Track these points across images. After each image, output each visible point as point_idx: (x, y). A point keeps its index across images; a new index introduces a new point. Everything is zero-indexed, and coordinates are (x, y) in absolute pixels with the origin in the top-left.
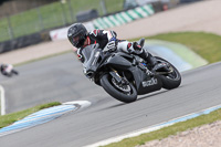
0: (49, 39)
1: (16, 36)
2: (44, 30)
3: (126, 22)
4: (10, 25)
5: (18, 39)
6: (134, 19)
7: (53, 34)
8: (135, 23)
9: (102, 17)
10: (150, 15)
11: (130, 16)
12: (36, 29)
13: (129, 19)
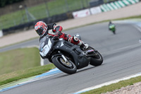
0: (72, 17)
1: (51, 15)
2: (69, 12)
3: (122, 7)
4: (47, 8)
5: (52, 17)
6: (126, 5)
7: (74, 14)
8: (127, 7)
9: (106, 3)
10: (136, 3)
11: (124, 3)
12: (64, 11)
13: (123, 5)
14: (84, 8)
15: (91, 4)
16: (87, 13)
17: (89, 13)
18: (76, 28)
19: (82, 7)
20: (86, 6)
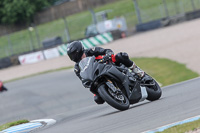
0: (19, 63)
2: (13, 55)
7: (21, 58)
10: (109, 42)
14: (35, 51)
15: (44, 44)
16: (39, 57)
17: (42, 57)
18: (24, 78)
19: (31, 49)
20: (37, 47)
